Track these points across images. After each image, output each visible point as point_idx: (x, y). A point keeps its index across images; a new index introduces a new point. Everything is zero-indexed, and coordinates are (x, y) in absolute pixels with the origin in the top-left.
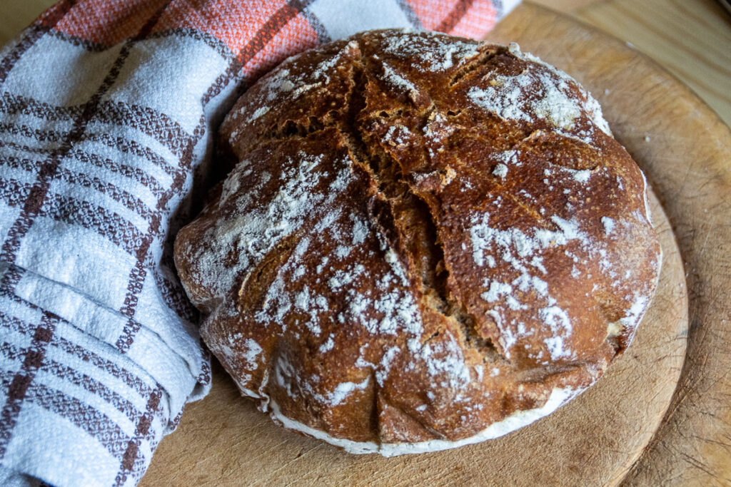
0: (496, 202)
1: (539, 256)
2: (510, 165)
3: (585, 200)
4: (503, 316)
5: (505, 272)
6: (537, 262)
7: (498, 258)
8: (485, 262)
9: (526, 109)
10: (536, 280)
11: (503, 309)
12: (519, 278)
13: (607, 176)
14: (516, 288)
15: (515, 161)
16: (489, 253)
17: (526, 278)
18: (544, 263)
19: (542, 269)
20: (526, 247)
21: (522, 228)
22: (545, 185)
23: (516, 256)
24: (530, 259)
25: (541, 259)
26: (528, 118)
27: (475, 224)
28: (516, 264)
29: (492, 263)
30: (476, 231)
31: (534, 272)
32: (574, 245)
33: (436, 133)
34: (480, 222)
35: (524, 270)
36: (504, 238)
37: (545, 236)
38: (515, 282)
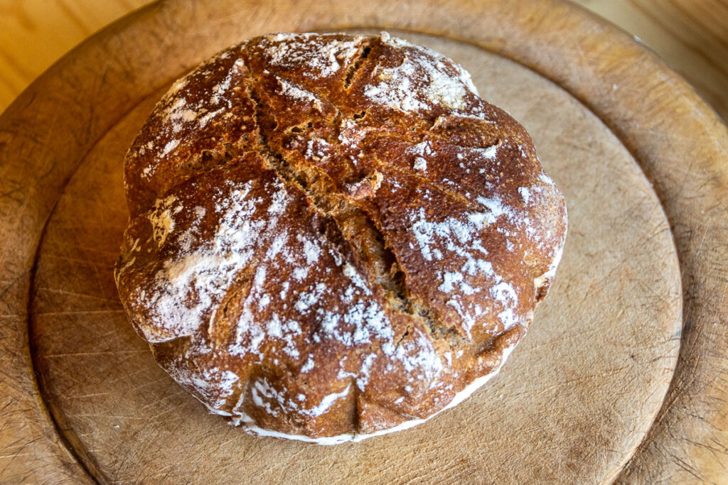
0: (426, 196)
1: (477, 239)
2: (426, 157)
3: (499, 176)
4: (461, 303)
5: (453, 262)
6: (477, 245)
7: (443, 250)
8: (433, 256)
9: (421, 98)
10: (481, 263)
11: (459, 297)
12: (466, 264)
13: (510, 147)
14: (465, 274)
15: (429, 152)
16: (434, 248)
17: (472, 262)
18: (482, 245)
19: (483, 250)
20: (464, 234)
21: (457, 216)
22: (462, 169)
23: (458, 243)
24: (470, 243)
25: (480, 241)
26: (425, 106)
27: (414, 222)
28: (460, 251)
29: (439, 255)
30: (417, 228)
31: (477, 256)
32: (503, 220)
33: (351, 140)
34: (419, 219)
35: (468, 255)
36: (443, 229)
37: (476, 218)
38: (464, 269)
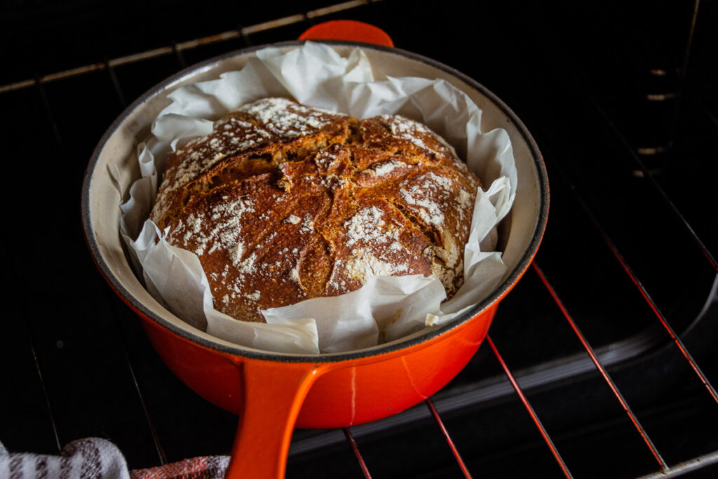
0: (263, 215)
1: (222, 247)
2: (300, 225)
3: (272, 277)
5: (209, 226)
6: (217, 246)
7: (220, 220)
8: (215, 213)
10: (204, 246)
11: (184, 231)
12: (204, 236)
13: (299, 296)
14: (198, 235)
15: (304, 229)
16: (222, 215)
17: (205, 240)
18: (217, 250)
19: (212, 250)
20: (230, 238)
21: (242, 234)
22: (283, 249)
23: (221, 231)
24: (219, 240)
25: (220, 249)
27: (244, 203)
28: (215, 231)
29: (215, 217)
30: (239, 205)
31: (210, 245)
32: (235, 272)
34: (247, 206)
35: (211, 238)
36: (235, 221)
37: (240, 250)
38: (202, 234)
